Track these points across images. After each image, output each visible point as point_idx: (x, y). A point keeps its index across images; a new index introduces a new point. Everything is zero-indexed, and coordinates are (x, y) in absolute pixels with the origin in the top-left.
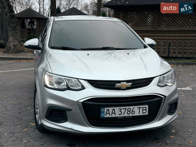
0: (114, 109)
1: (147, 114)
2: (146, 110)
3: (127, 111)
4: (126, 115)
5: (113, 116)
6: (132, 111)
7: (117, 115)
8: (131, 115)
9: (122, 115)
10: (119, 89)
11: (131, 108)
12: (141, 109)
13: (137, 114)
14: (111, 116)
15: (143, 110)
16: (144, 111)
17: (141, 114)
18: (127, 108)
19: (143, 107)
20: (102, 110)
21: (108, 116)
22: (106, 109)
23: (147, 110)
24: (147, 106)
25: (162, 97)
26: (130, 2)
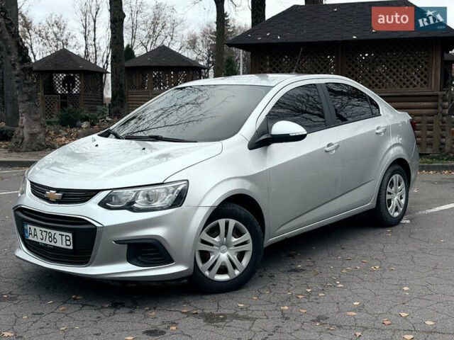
0: (35, 229)
1: (71, 247)
2: (69, 240)
3: (48, 237)
4: (47, 242)
5: (36, 239)
6: (54, 238)
7: (39, 241)
8: (53, 244)
9: (43, 242)
10: (47, 200)
11: (53, 232)
12: (64, 237)
13: (59, 244)
14: (33, 239)
15: (66, 240)
16: (68, 243)
17: (64, 246)
18: (48, 231)
19: (66, 236)
20: (26, 227)
21: (30, 238)
22: (29, 226)
23: (71, 241)
24: (70, 235)
25: (97, 225)
26: (285, 37)
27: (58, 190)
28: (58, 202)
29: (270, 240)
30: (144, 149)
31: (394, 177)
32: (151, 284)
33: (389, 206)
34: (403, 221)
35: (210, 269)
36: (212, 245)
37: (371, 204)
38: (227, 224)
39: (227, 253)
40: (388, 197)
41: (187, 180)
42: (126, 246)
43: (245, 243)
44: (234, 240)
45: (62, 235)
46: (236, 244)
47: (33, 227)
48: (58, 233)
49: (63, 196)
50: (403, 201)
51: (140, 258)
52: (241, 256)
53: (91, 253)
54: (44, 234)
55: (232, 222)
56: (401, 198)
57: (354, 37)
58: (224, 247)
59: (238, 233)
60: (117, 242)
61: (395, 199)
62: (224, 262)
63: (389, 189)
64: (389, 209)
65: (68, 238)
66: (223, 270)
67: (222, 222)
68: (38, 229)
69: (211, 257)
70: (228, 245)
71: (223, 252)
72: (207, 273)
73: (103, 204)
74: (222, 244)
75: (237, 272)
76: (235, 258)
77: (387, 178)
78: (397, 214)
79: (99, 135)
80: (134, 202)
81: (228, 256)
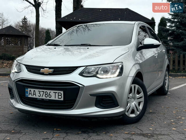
0: (34, 91)
1: (62, 99)
2: (61, 95)
3: (44, 94)
4: (44, 97)
5: (34, 96)
6: (49, 95)
7: (37, 97)
8: (48, 98)
9: (41, 97)
10: (43, 74)
11: (48, 91)
12: (57, 94)
13: (53, 98)
14: (32, 97)
15: (59, 95)
16: (60, 97)
17: (57, 99)
18: (45, 91)
19: (58, 93)
20: (26, 90)
21: (30, 96)
22: (29, 89)
23: (62, 95)
24: (62, 92)
25: (80, 86)
27: (50, 68)
28: (50, 74)
31: (167, 72)
33: (166, 86)
34: (168, 93)
35: (128, 111)
36: (129, 98)
37: (162, 84)
38: (135, 87)
39: (134, 102)
40: (166, 81)
41: (122, 62)
42: (95, 97)
43: (141, 97)
45: (55, 93)
47: (32, 90)
48: (52, 92)
50: (168, 84)
51: (101, 104)
52: (139, 104)
53: (75, 102)
54: (42, 93)
55: (137, 86)
60: (91, 95)
62: (133, 107)
63: (166, 78)
65: (60, 94)
66: (133, 112)
67: (133, 86)
68: (37, 91)
69: (128, 105)
71: (133, 102)
73: (81, 74)
74: (132, 98)
75: (138, 113)
76: (137, 105)
78: (167, 90)
80: (97, 73)
81: (135, 104)
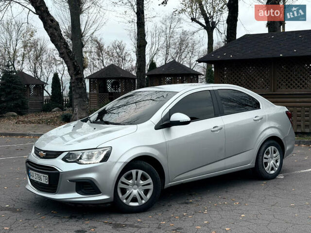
1: (48, 183)
3: (38, 177)
4: (38, 180)
6: (41, 178)
7: (35, 179)
8: (40, 181)
10: (39, 156)
11: (40, 174)
13: (42, 182)
14: (32, 178)
15: (46, 179)
16: (47, 181)
17: (45, 183)
18: (38, 174)
22: (31, 171)
23: (48, 179)
24: (47, 176)
25: (60, 171)
26: (235, 56)
27: (44, 151)
28: (44, 158)
29: (168, 184)
30: (95, 129)
31: (269, 148)
32: (90, 205)
33: (266, 167)
34: (278, 177)
35: (127, 199)
36: (128, 185)
37: (251, 164)
38: (137, 173)
39: (137, 190)
40: (265, 161)
41: (111, 147)
42: (75, 183)
43: (149, 184)
44: (141, 182)
45: (44, 176)
46: (143, 184)
47: (32, 172)
48: (42, 175)
49: (47, 155)
50: (278, 164)
51: (83, 190)
52: (146, 192)
53: (57, 186)
54: (37, 175)
55: (140, 172)
56: (277, 161)
57: (281, 55)
58: (136, 186)
59: (144, 178)
60: (71, 181)
61: (272, 162)
62: (135, 195)
63: (265, 156)
64: (266, 169)
66: (134, 200)
67: (134, 172)
68: (34, 172)
69: (128, 192)
70: (138, 185)
71: (135, 189)
72: (125, 201)
73: (64, 159)
74: (133, 184)
75: (143, 202)
76: (142, 193)
77: (263, 148)
78: (273, 172)
79: (81, 121)
80: (80, 158)
81: (138, 192)
